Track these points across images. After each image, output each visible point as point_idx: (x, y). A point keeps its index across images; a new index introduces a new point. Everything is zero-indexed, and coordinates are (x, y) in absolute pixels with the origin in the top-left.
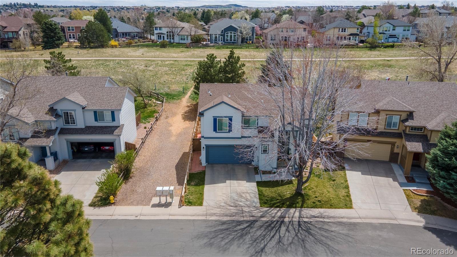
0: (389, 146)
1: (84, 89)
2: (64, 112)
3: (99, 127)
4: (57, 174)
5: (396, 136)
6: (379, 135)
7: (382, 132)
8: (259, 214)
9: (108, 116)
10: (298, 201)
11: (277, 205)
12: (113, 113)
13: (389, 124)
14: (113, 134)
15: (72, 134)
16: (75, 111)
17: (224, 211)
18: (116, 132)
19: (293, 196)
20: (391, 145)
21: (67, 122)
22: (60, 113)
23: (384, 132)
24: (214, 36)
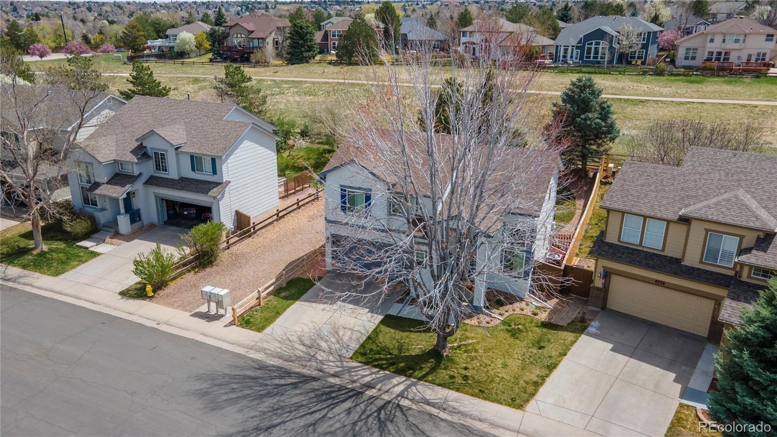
0: (711, 304)
1: (194, 120)
2: (155, 153)
3: (196, 180)
4: (127, 241)
5: (723, 282)
6: (682, 273)
7: (694, 268)
8: (333, 370)
9: (207, 165)
10: (423, 366)
11: (380, 362)
12: (213, 160)
13: (711, 253)
14: (207, 194)
15: (159, 186)
16: (166, 151)
17: (284, 349)
18: (214, 192)
19: (422, 355)
20: (714, 302)
21: (158, 168)
22: (151, 153)
23: (698, 269)
24: (562, 48)
